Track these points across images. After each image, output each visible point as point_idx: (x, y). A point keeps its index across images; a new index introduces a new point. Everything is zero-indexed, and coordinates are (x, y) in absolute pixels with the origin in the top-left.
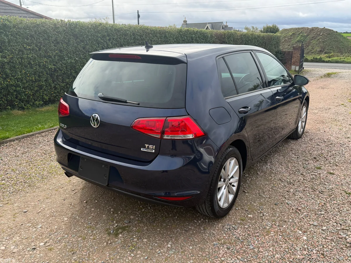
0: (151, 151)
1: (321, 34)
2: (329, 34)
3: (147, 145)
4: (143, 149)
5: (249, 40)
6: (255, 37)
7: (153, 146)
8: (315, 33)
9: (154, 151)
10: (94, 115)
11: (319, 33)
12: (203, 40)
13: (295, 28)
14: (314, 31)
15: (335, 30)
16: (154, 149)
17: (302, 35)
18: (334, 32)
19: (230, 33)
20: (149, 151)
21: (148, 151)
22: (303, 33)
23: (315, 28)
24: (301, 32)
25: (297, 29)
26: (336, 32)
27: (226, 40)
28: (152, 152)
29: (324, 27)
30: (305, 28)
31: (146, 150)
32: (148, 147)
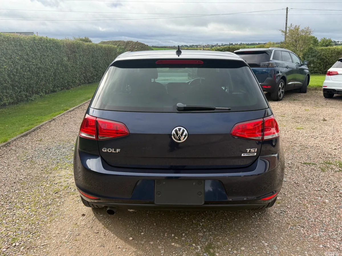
0: (252, 155)
1: (136, 47)
2: (142, 47)
3: (248, 150)
4: (244, 155)
5: (95, 50)
6: (99, 48)
7: (255, 149)
8: (131, 46)
9: (255, 154)
10: (179, 129)
11: (134, 46)
12: (57, 49)
13: (113, 41)
14: (129, 45)
15: (146, 44)
16: (255, 152)
17: (120, 48)
18: (146, 45)
19: (78, 44)
20: (251, 155)
21: (249, 155)
22: (121, 46)
23: (129, 41)
24: (119, 45)
25: (114, 42)
26: (147, 45)
27: (76, 50)
28: (254, 155)
29: (138, 41)
30: (121, 41)
31: (247, 154)
32: (250, 151)
